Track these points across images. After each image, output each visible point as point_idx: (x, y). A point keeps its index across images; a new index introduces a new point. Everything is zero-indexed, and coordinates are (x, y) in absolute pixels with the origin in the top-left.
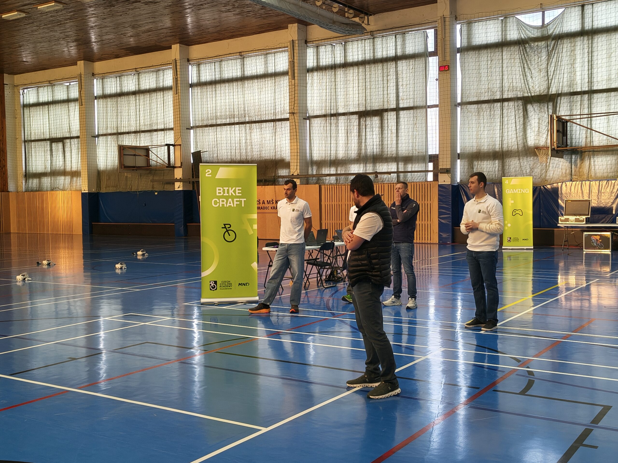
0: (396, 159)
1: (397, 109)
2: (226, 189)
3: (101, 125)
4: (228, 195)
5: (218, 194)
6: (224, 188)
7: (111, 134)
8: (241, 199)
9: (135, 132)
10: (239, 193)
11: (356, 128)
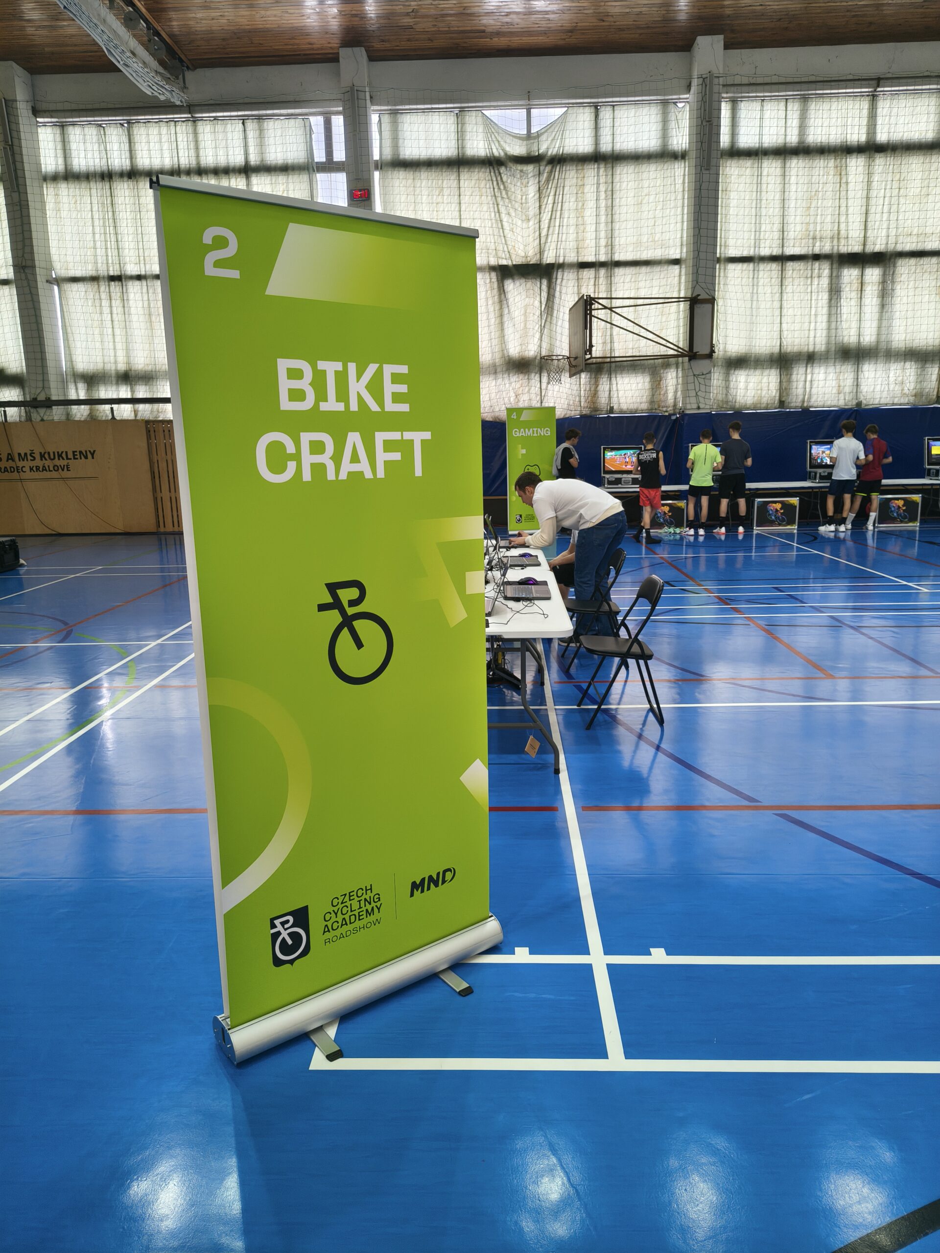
2: (331, 368)
4: (341, 407)
5: (286, 405)
6: (322, 365)
8: (408, 435)
10: (397, 398)
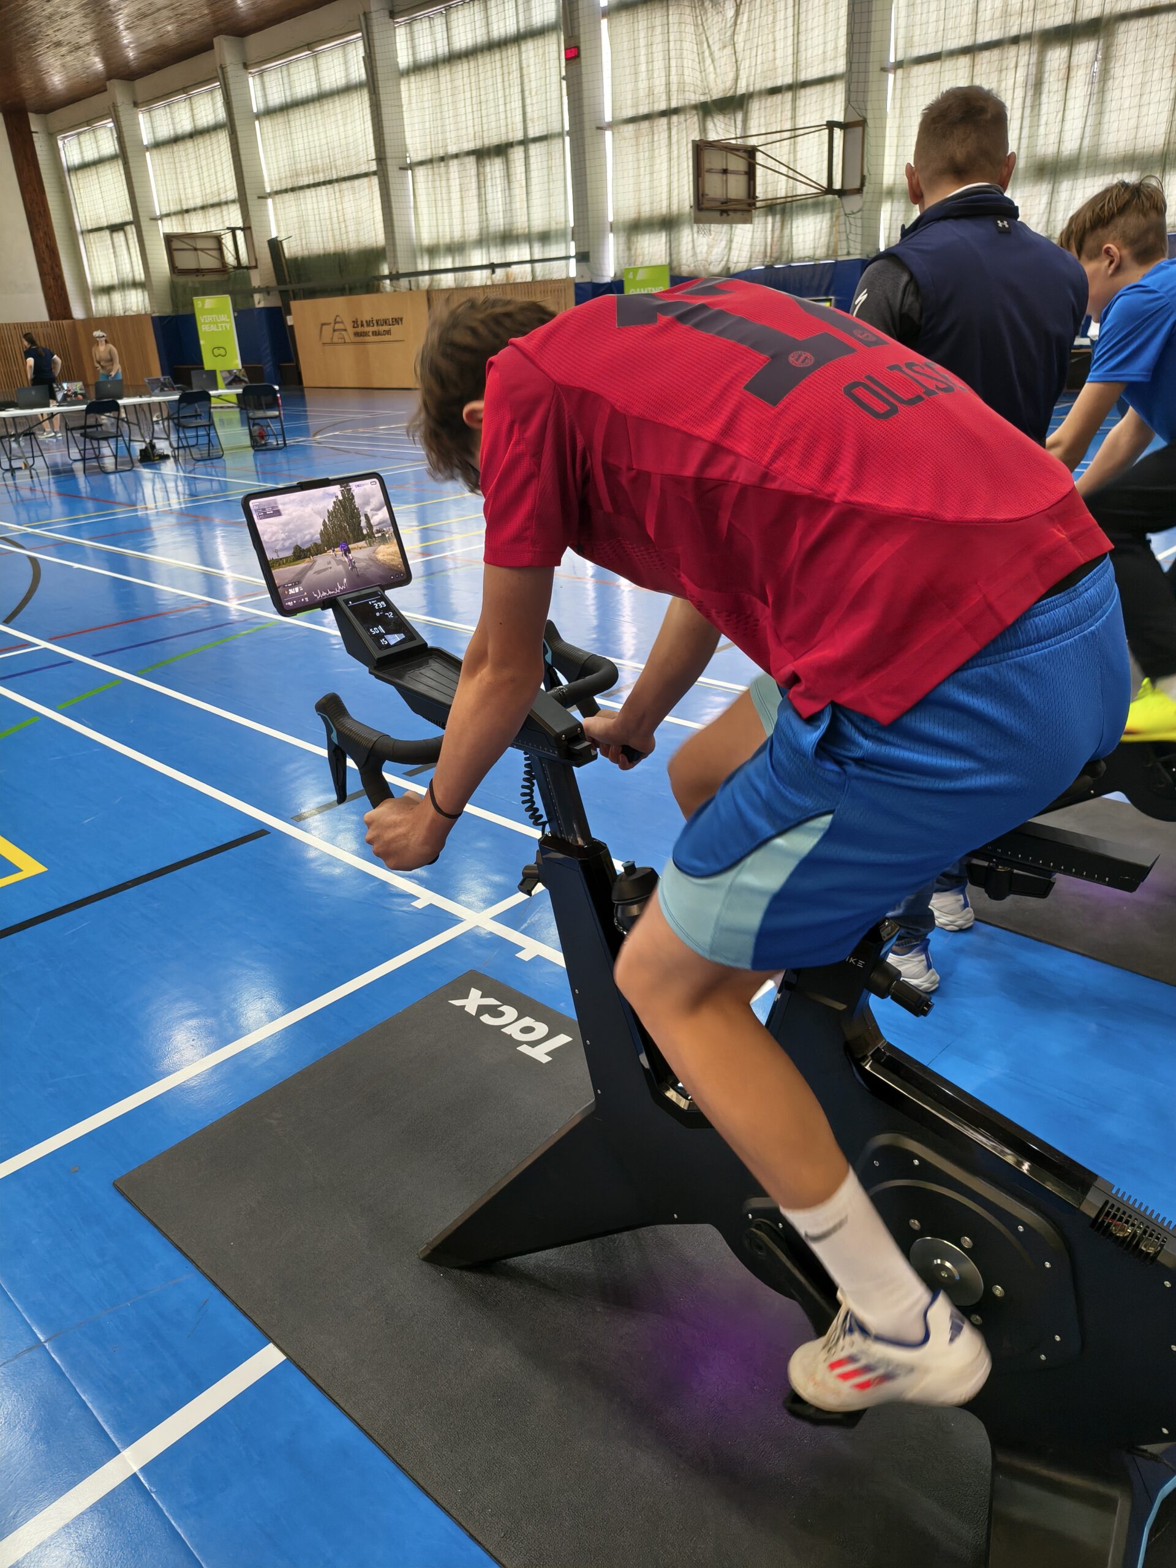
0: (528, 238)
1: (525, 142)
3: (162, 198)
7: (176, 214)
9: (203, 208)
11: (474, 179)
